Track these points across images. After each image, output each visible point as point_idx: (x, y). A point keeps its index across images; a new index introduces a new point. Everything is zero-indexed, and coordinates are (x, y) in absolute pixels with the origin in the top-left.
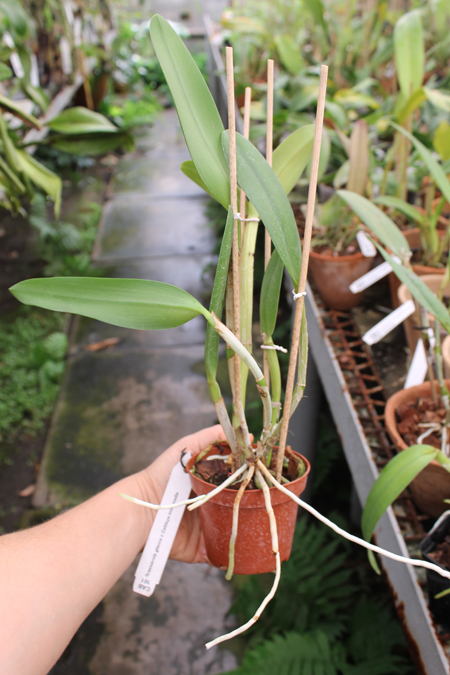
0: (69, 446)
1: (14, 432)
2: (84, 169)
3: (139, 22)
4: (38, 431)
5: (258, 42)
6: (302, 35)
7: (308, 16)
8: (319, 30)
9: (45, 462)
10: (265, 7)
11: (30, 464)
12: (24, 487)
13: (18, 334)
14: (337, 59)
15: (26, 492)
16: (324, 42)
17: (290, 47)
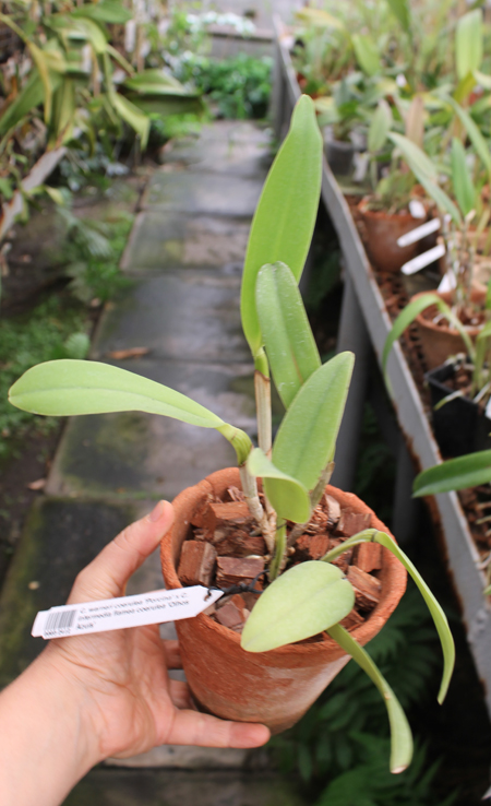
0: (87, 444)
1: (24, 429)
2: (114, 176)
3: (197, 12)
4: (51, 429)
5: (335, 43)
6: (383, 40)
7: (394, 21)
8: (404, 38)
9: (60, 456)
10: (345, 7)
11: (41, 459)
12: (35, 479)
13: (32, 335)
14: (419, 66)
15: (37, 485)
16: (408, 50)
17: (368, 50)
